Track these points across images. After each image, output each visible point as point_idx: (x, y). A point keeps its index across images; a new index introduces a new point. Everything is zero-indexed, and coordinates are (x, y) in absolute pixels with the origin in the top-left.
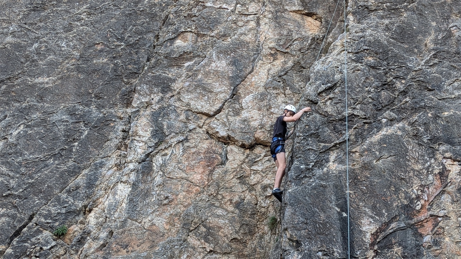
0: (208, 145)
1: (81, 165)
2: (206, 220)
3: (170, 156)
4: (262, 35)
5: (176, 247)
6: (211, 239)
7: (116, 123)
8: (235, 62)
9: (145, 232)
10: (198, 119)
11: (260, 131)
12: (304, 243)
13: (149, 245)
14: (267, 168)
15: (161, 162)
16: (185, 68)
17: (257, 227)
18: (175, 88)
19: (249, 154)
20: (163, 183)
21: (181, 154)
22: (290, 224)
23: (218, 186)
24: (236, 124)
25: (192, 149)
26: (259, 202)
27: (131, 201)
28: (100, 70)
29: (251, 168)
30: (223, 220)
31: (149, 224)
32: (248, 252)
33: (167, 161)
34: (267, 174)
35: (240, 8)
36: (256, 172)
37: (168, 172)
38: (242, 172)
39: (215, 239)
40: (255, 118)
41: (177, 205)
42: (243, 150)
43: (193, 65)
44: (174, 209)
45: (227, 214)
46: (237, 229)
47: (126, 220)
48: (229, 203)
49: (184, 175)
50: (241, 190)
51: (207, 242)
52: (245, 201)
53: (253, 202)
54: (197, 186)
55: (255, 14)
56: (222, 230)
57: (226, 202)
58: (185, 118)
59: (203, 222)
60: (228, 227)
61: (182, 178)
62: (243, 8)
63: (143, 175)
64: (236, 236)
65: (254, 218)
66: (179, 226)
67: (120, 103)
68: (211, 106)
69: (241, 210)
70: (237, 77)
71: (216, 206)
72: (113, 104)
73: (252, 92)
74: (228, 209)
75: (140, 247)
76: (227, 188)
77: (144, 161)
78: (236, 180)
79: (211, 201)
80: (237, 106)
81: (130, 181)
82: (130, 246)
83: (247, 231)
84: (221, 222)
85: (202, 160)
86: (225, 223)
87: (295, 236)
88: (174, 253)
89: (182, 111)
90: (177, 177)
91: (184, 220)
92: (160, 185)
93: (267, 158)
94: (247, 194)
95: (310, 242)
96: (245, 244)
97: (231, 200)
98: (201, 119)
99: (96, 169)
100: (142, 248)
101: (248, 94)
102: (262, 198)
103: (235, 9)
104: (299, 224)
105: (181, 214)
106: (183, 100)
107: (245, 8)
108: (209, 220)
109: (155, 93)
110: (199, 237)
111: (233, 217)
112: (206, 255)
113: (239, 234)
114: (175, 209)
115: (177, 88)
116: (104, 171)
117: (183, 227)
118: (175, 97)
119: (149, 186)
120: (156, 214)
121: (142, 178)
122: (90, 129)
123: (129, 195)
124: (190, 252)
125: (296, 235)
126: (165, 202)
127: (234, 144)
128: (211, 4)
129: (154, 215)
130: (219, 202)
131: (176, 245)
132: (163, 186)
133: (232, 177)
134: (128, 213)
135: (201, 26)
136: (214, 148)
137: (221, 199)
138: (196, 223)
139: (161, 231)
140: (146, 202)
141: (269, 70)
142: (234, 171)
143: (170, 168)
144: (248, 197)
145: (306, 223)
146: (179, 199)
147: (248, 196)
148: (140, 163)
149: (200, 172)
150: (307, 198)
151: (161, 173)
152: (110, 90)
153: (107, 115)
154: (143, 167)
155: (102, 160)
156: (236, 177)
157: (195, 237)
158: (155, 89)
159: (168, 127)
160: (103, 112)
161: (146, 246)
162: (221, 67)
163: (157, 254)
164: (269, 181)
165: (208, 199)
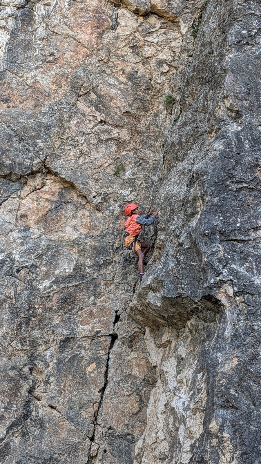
2: (97, 86)
3: (54, 7)
5: (65, 110)
6: (102, 108)
9: (28, 89)
12: (245, 115)
13: (33, 103)
14: (163, 41)
15: (44, 12)
17: (152, 104)
19: (143, 23)
20: (47, 37)
22: (231, 92)
23: (109, 52)
25: (79, 4)
26: (153, 78)
27: (9, 50)
29: (146, 39)
30: (115, 90)
31: (32, 80)
32: (142, 128)
33: (50, 12)
34: (163, 49)
36: (150, 44)
37: (52, 25)
38: (135, 41)
39: (106, 109)
42: (136, 17)
45: (119, 85)
46: (131, 102)
47: (4, 71)
48: (121, 73)
49: (71, 32)
50: (134, 61)
51: (97, 111)
52: (138, 74)
53: (147, 76)
54: (86, 47)
56: (114, 101)
57: (118, 71)
59: (93, 88)
60: (121, 98)
61: (69, 36)
63: (23, 24)
64: (129, 110)
65: (148, 94)
66: (66, 88)
69: (134, 83)
71: (107, 74)
74: (120, 79)
75: (23, 104)
76: (119, 56)
77: (23, 7)
78: (129, 49)
79: (101, 67)
81: (8, 27)
82: (11, 101)
83: (141, 107)
84: (113, 92)
85: (90, 19)
86: (118, 93)
87: (236, 106)
88: (63, 116)
90: (62, 33)
91: (72, 82)
92: (43, 39)
93: (163, 31)
94: (140, 67)
95: (251, 115)
96: (138, 119)
97: (123, 70)
100: (26, 105)
102: (157, 73)
104: (240, 93)
105: (68, 76)
108: (100, 87)
110: (90, 103)
111: (126, 89)
112: (97, 124)
113: (132, 108)
114: (61, 69)
117: (71, 90)
119: (30, 37)
120: (40, 71)
121: (21, 26)
123: (7, 43)
124: (80, 118)
125: (237, 104)
126: (51, 59)
127: (126, 8)
129: (38, 71)
130: (111, 70)
131: (65, 108)
132: (47, 41)
133: (124, 44)
134: (7, 64)
136: (103, 8)
137: (112, 67)
138: (85, 89)
139: (46, 90)
140: (27, 55)
142: (126, 39)
143: (54, 21)
144: (142, 70)
145: (248, 94)
146: (66, 58)
148: (18, 8)
149: (88, 32)
150: (250, 67)
151: (44, 25)
154: (23, 14)
156: (129, 46)
157: (84, 103)
161: (30, 104)
163: (44, 114)
164: (165, 56)
165: (98, 65)
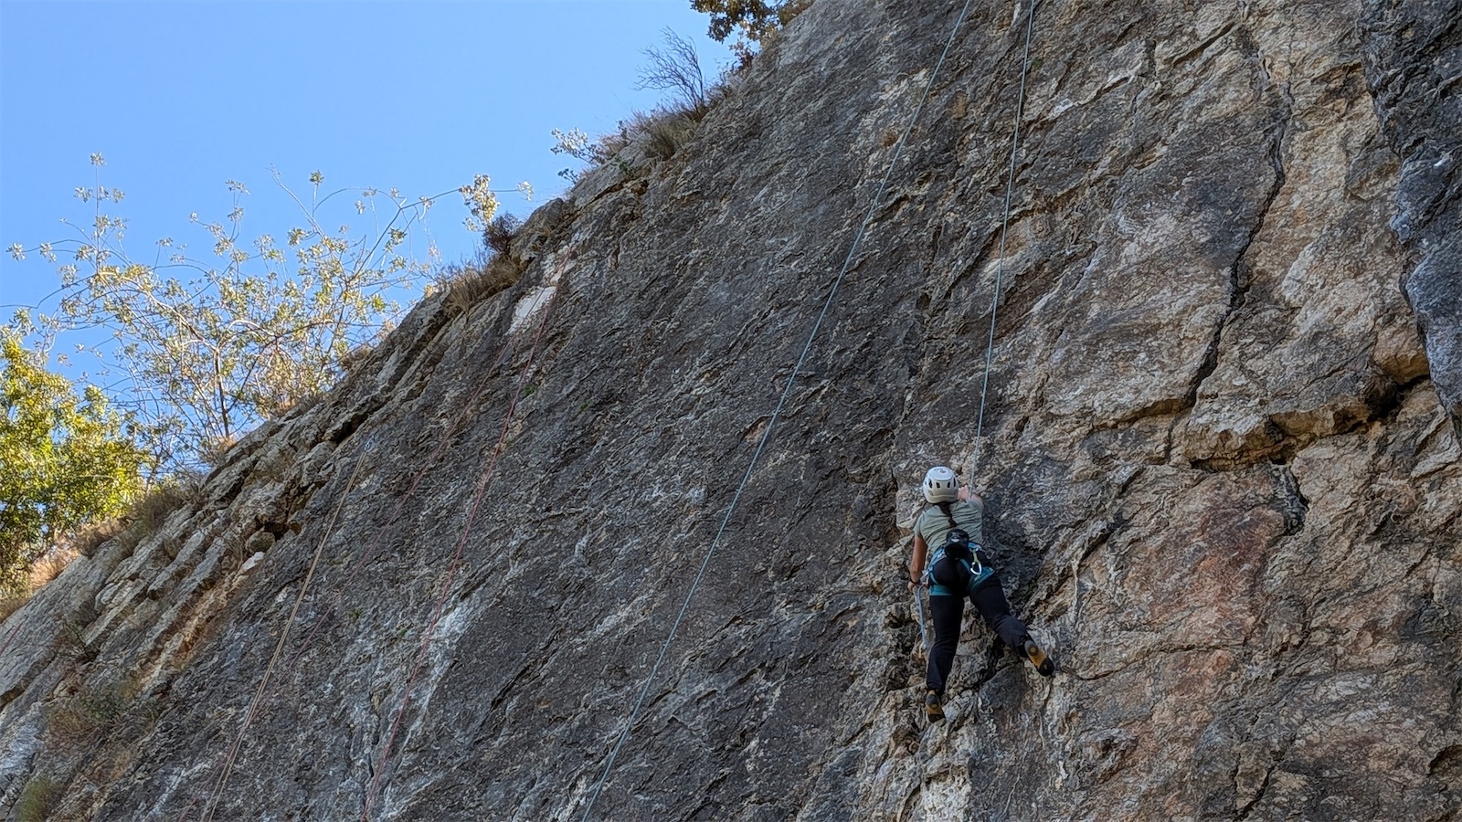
0: (1210, 495)
1: (785, 802)
3: (1078, 606)
4: (1276, 66)
7: (863, 612)
8: (1205, 196)
10: (1140, 438)
11: (1387, 332)
15: (1052, 644)
16: (1035, 320)
18: (1022, 393)
19: (1385, 438)
20: (1079, 707)
21: (1112, 578)
23: (1302, 605)
24: (1285, 367)
25: (1150, 542)
28: (772, 492)
29: (1414, 474)
30: (1366, 709)
33: (1070, 628)
35: (1166, 50)
36: (1439, 476)
37: (1086, 660)
39: (1358, 794)
40: (1351, 307)
41: (1156, 753)
42: (1354, 438)
43: (1061, 295)
44: (1150, 772)
45: (1375, 682)
48: (1369, 639)
49: (1151, 638)
50: (1401, 568)
52: (1436, 598)
54: (1216, 648)
55: (1227, 29)
57: (1355, 643)
58: (1088, 463)
59: (1279, 756)
60: (1399, 723)
61: (1148, 653)
62: (1178, 43)
63: (1001, 721)
64: (1450, 739)
67: (860, 548)
68: (1171, 372)
69: (1430, 639)
70: (1230, 228)
71: (1317, 677)
72: (841, 563)
73: (1305, 241)
74: (1375, 661)
76: (1340, 593)
77: (988, 673)
78: (1368, 548)
79: (1290, 671)
80: (1269, 314)
81: (957, 763)
84: (1360, 719)
85: (1201, 555)
86: (1379, 714)
89: (1071, 446)
90: (1125, 661)
91: (1198, 789)
92: (1070, 719)
94: (1433, 570)
97: (1373, 627)
98: (1153, 432)
99: (836, 787)
101: (1295, 253)
103: (1152, 64)
105: (1183, 775)
106: (1063, 411)
107: (1185, 39)
108: (1303, 737)
109: (959, 450)
111: (1408, 677)
114: (1155, 770)
115: (1030, 390)
116: (863, 780)
117: (1205, 816)
118: (1036, 420)
119: (1031, 744)
121: (998, 731)
122: (789, 676)
123: (966, 811)
126: (1107, 764)
128: (1066, 103)
130: (1326, 655)
133: (1346, 544)
135: (1050, 179)
137: (1329, 642)
138: (1251, 777)
141: (1344, 143)
142: (1347, 524)
143: (1088, 645)
144: (1443, 576)
146: (1160, 725)
147: (1444, 572)
148: (976, 687)
149: (1211, 598)
152: (818, 528)
153: (827, 605)
154: (992, 696)
155: (851, 749)
156: (1364, 537)
158: (957, 435)
159: (1041, 523)
160: (814, 605)
162: (1161, 240)
